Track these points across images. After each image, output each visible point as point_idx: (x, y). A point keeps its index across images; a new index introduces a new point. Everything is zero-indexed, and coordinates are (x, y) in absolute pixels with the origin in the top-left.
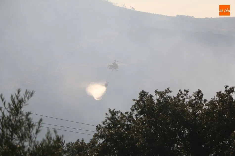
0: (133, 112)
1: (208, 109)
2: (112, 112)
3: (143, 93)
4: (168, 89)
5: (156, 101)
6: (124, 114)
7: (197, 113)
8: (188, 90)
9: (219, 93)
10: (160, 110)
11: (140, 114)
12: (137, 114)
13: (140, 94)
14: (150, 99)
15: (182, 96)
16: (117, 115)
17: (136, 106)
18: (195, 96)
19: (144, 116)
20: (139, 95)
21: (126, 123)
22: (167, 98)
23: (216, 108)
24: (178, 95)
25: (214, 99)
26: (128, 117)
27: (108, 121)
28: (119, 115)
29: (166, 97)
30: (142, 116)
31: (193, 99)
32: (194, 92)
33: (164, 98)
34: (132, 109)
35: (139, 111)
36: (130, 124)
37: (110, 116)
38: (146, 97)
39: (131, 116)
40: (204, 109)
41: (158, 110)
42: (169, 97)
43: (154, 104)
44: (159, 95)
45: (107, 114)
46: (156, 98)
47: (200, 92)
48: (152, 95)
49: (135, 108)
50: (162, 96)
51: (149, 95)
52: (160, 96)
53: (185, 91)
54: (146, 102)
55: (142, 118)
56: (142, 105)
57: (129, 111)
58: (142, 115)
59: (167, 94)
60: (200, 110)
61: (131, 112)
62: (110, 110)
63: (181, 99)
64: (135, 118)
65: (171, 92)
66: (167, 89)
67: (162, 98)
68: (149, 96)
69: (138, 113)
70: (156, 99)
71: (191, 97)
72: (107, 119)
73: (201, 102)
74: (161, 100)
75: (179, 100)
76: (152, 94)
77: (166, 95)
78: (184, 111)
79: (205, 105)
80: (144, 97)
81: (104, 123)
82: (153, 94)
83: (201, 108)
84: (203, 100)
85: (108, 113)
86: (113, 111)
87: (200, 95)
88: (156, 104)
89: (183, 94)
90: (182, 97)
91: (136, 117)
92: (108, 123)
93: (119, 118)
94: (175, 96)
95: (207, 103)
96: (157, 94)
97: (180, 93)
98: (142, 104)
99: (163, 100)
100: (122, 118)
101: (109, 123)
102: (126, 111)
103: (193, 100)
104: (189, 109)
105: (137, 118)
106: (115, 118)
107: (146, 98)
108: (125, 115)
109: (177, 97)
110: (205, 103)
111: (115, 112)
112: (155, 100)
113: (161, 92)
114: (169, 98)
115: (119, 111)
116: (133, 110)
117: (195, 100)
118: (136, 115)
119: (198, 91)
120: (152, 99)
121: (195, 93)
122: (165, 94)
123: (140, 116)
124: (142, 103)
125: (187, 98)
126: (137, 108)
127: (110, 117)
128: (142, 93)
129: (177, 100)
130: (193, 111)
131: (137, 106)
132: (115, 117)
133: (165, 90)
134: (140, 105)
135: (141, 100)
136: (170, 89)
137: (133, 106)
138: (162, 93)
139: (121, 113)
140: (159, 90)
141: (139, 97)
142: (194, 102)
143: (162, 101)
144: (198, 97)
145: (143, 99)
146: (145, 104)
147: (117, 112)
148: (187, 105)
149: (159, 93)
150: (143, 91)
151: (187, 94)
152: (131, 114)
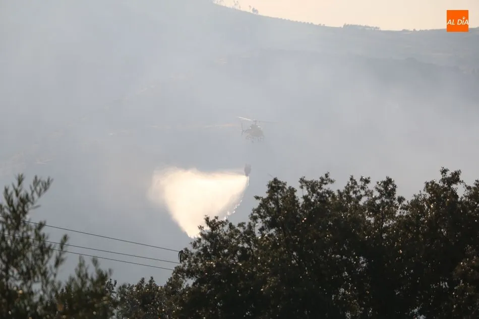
0: (255, 222)
1: (407, 216)
2: (211, 223)
3: (275, 183)
4: (327, 176)
5: (301, 201)
7: (384, 224)
8: (369, 178)
9: (430, 184)
11: (268, 226)
12: (263, 227)
13: (270, 185)
14: (291, 196)
15: (355, 190)
16: (221, 228)
17: (261, 211)
18: (379, 191)
19: (278, 231)
20: (267, 189)
21: (240, 245)
22: (324, 195)
23: (424, 214)
24: (348, 189)
25: (420, 197)
26: (245, 233)
27: (203, 241)
28: (226, 228)
29: (322, 193)
30: (273, 231)
31: (375, 197)
32: (378, 183)
33: (318, 194)
34: (252, 217)
35: (267, 221)
36: (249, 247)
37: (207, 229)
38: (281, 193)
40: (397, 217)
41: (305, 219)
42: (329, 192)
43: (298, 206)
44: (308, 189)
45: (201, 228)
46: (301, 194)
47: (389, 181)
48: (293, 189)
49: (260, 215)
50: (314, 191)
51: (287, 187)
52: (310, 189)
53: (361, 179)
54: (281, 203)
55: (272, 234)
56: (274, 208)
57: (247, 220)
58: (272, 228)
59: (324, 186)
60: (389, 218)
61: (250, 223)
62: (207, 219)
63: (354, 196)
64: (259, 236)
65: (332, 182)
66: (324, 177)
67: (315, 195)
68: (287, 191)
69: (264, 225)
70: (302, 197)
71: (372, 193)
72: (201, 237)
74: (312, 198)
75: (349, 199)
76: (293, 186)
77: (322, 188)
78: (357, 222)
79: (401, 209)
80: (277, 192)
81: (195, 245)
82: (296, 185)
83: (391, 215)
85: (204, 224)
86: (214, 221)
87: (389, 189)
88: (302, 206)
89: (358, 187)
90: (355, 192)
91: (262, 233)
92: (203, 245)
93: (226, 235)
94: (342, 191)
95: (404, 205)
96: (304, 187)
97: (352, 183)
98: (273, 206)
99: (317, 197)
100: (231, 236)
101: (205, 246)
102: (240, 222)
103: (376, 198)
104: (370, 216)
105: (263, 235)
106: (217, 235)
107: (281, 195)
108: (238, 228)
110: (399, 204)
111: (219, 222)
112: (299, 198)
113: (311, 182)
114: (329, 194)
115: (227, 221)
116: (254, 219)
117: (379, 198)
118: (262, 230)
119: (385, 179)
120: (295, 197)
121: (380, 185)
122: (321, 186)
123: (269, 230)
124: (273, 203)
125: (366, 195)
126: (262, 214)
127: (207, 234)
128: (273, 185)
129: (345, 199)
130: (376, 221)
131: (263, 210)
132: (218, 232)
133: (320, 178)
134: (270, 208)
135: (270, 198)
136: (331, 177)
137: (254, 210)
138: (313, 184)
139: (231, 225)
140: (308, 179)
141: (267, 192)
142: (378, 202)
143: (315, 200)
144: (386, 192)
145: (276, 197)
146: (280, 207)
147: (222, 223)
148: (363, 209)
149: (308, 184)
150: (276, 181)
151: (366, 187)
152: (250, 227)
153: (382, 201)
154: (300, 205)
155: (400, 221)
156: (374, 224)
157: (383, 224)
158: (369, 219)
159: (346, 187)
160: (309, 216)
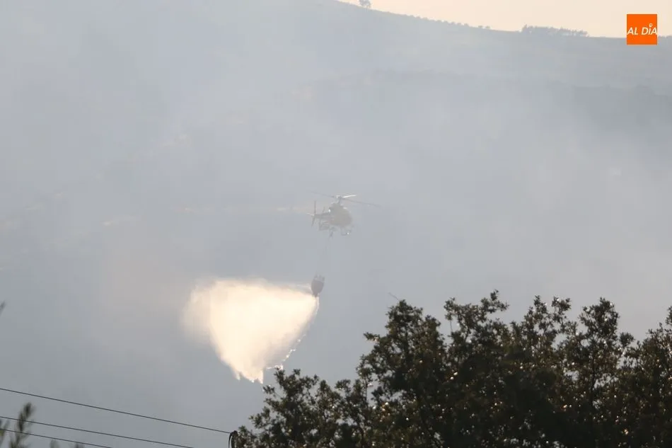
0: (367, 380)
1: (637, 369)
2: (287, 381)
3: (401, 311)
4: (493, 296)
5: (448, 342)
6: (333, 389)
7: (597, 382)
8: (568, 301)
10: (465, 375)
11: (389, 388)
12: (380, 388)
13: (393, 314)
14: (430, 333)
15: (543, 321)
16: (305, 391)
17: (377, 359)
18: (588, 323)
19: (408, 396)
20: (387, 320)
21: (340, 421)
22: (488, 331)
24: (530, 320)
25: (660, 334)
26: (348, 399)
27: (274, 415)
28: (314, 391)
29: (486, 328)
30: (397, 396)
31: (580, 334)
32: (585, 309)
33: (479, 329)
34: (361, 371)
35: (388, 378)
36: (356, 424)
37: (280, 394)
38: (413, 328)
39: (358, 397)
40: (620, 370)
41: (456, 374)
42: (498, 326)
43: (442, 351)
44: (460, 320)
45: (269, 390)
46: (448, 329)
47: (605, 306)
48: (434, 320)
49: (375, 367)
50: (471, 324)
51: (423, 317)
52: (463, 321)
53: (554, 303)
54: (411, 344)
55: (396, 401)
56: (399, 355)
57: (353, 376)
58: (397, 390)
59: (489, 316)
60: (605, 371)
61: (358, 381)
62: (280, 375)
63: (541, 332)
64: (372, 404)
65: (503, 307)
66: (489, 298)
67: (472, 331)
68: (424, 324)
69: (382, 385)
70: (450, 334)
71: (574, 327)
72: (270, 407)
73: (609, 343)
74: (467, 336)
75: (533, 337)
76: (433, 316)
77: (485, 320)
78: (550, 379)
79: (626, 356)
80: (404, 325)
81: (258, 422)
82: (439, 314)
83: (611, 369)
84: (619, 338)
85: (274, 383)
86: (293, 377)
87: (606, 320)
88: (450, 350)
89: (549, 317)
90: (543, 326)
91: (378, 400)
93: (313, 402)
94: (519, 324)
95: (632, 349)
96: (453, 317)
97: (538, 310)
98: (398, 350)
99: (476, 335)
100: (324, 405)
101: (276, 422)
102: (340, 379)
103: (581, 337)
104: (571, 368)
105: (380, 403)
106: (299, 403)
107: (412, 331)
108: (337, 391)
109: (527, 326)
110: (624, 347)
111: (301, 380)
112: (445, 337)
113: (467, 307)
114: (497, 330)
115: (316, 377)
116: (365, 373)
117: (588, 336)
118: (377, 393)
119: (598, 303)
120: (437, 335)
121: (589, 313)
122: (483, 315)
123: (392, 395)
124: (399, 346)
125: (563, 330)
126: (379, 365)
127: (280, 401)
128: (399, 313)
129: (525, 338)
130: (581, 379)
131: (379, 359)
132: (299, 399)
133: (482, 301)
134: (393, 354)
135: (393, 336)
136: (501, 299)
137: (364, 359)
138: (470, 312)
139: (323, 385)
140: (461, 302)
141: (387, 327)
142: (585, 343)
143: (473, 340)
144: (600, 326)
145: (403, 335)
146: (410, 352)
147: (307, 382)
148: (560, 355)
149: (461, 311)
150: (403, 306)
151: (563, 316)
152: (358, 388)
153: (593, 342)
154: (447, 349)
155: (623, 379)
156: (579, 382)
157: (594, 383)
158: (570, 373)
159: (526, 317)
160: (463, 369)
